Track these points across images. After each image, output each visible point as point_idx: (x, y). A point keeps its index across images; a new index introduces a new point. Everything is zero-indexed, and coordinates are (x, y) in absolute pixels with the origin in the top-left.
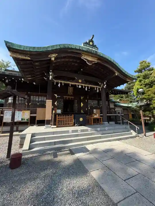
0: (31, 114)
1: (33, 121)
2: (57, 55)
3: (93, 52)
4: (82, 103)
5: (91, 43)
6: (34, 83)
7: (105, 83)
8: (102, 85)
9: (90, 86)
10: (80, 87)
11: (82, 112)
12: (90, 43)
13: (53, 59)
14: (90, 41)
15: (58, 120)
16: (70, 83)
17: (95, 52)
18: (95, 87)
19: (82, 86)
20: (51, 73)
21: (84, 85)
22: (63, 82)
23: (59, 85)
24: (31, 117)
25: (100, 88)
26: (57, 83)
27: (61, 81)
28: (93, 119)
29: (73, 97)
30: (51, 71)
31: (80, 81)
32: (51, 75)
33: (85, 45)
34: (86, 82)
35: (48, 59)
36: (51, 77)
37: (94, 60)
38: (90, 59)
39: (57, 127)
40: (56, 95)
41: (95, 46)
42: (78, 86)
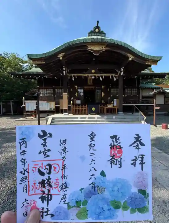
0: (56, 104)
1: (58, 110)
2: (64, 53)
3: (98, 41)
4: (103, 93)
5: (97, 30)
6: (56, 78)
7: (122, 70)
8: (119, 72)
9: (104, 75)
10: (93, 77)
11: (103, 101)
12: (95, 31)
13: (61, 58)
14: (95, 29)
15: (74, 110)
16: (83, 75)
17: (100, 40)
18: (110, 75)
19: (95, 76)
20: (64, 69)
21: (97, 75)
22: (76, 75)
23: (73, 79)
24: (56, 107)
25: (117, 75)
26: (71, 77)
27: (74, 75)
28: (106, 109)
29: (93, 87)
30: (64, 67)
31: (93, 71)
32: (64, 71)
33: (91, 34)
34: (100, 71)
35: (58, 59)
36: (64, 72)
37: (102, 48)
38: (96, 48)
39: (73, 115)
40: (76, 86)
41: (102, 31)
42: (91, 76)
